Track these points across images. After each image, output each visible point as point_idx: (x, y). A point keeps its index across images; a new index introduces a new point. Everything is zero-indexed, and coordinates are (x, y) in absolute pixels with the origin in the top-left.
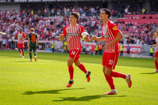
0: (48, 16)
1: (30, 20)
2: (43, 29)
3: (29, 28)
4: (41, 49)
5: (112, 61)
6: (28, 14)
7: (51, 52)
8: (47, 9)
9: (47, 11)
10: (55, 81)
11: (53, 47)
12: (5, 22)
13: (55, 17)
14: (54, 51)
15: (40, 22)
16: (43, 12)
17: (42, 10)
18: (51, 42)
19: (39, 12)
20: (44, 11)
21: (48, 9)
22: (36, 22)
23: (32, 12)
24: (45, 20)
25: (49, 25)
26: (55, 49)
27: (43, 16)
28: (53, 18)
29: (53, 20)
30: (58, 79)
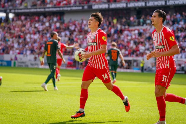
0: (134, 26)
1: (113, 31)
2: (128, 42)
3: (111, 42)
4: (126, 68)
5: (166, 77)
6: (110, 23)
7: (140, 71)
8: (133, 17)
9: (134, 19)
10: (146, 109)
11: (141, 65)
12: (80, 35)
13: (145, 27)
14: (144, 70)
15: (126, 34)
16: (129, 21)
17: (127, 18)
18: (140, 59)
19: (124, 20)
20: (129, 19)
21: (135, 16)
22: (120, 34)
23: (115, 21)
24: (132, 31)
25: (137, 37)
26: (145, 68)
27: (129, 25)
28: (141, 28)
29: (142, 31)
30: (151, 106)
